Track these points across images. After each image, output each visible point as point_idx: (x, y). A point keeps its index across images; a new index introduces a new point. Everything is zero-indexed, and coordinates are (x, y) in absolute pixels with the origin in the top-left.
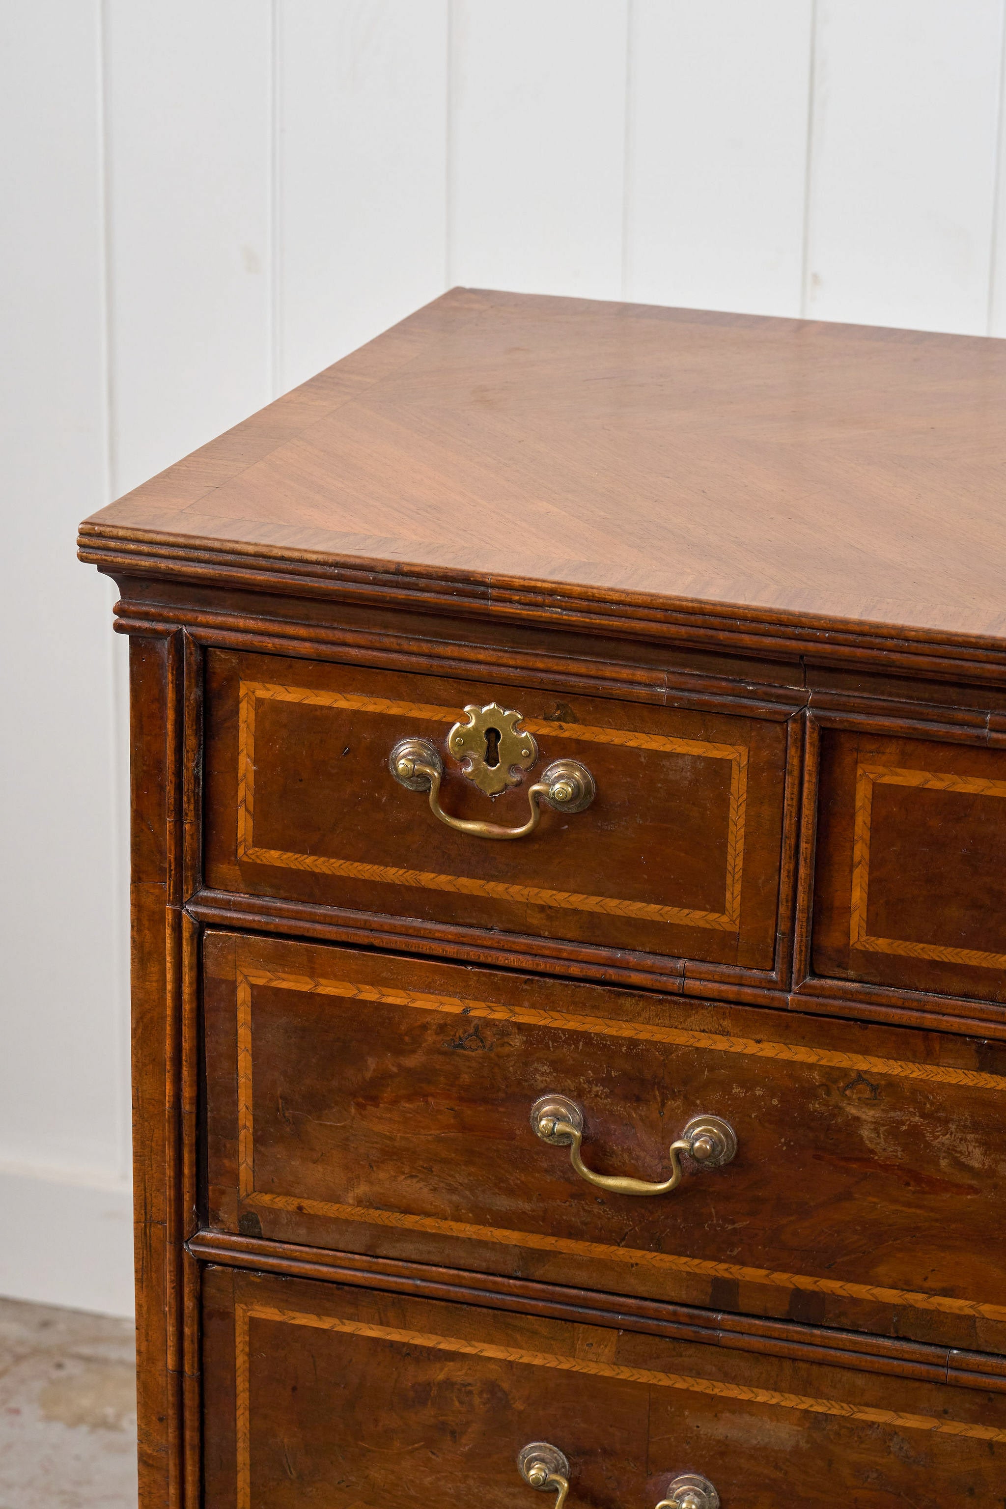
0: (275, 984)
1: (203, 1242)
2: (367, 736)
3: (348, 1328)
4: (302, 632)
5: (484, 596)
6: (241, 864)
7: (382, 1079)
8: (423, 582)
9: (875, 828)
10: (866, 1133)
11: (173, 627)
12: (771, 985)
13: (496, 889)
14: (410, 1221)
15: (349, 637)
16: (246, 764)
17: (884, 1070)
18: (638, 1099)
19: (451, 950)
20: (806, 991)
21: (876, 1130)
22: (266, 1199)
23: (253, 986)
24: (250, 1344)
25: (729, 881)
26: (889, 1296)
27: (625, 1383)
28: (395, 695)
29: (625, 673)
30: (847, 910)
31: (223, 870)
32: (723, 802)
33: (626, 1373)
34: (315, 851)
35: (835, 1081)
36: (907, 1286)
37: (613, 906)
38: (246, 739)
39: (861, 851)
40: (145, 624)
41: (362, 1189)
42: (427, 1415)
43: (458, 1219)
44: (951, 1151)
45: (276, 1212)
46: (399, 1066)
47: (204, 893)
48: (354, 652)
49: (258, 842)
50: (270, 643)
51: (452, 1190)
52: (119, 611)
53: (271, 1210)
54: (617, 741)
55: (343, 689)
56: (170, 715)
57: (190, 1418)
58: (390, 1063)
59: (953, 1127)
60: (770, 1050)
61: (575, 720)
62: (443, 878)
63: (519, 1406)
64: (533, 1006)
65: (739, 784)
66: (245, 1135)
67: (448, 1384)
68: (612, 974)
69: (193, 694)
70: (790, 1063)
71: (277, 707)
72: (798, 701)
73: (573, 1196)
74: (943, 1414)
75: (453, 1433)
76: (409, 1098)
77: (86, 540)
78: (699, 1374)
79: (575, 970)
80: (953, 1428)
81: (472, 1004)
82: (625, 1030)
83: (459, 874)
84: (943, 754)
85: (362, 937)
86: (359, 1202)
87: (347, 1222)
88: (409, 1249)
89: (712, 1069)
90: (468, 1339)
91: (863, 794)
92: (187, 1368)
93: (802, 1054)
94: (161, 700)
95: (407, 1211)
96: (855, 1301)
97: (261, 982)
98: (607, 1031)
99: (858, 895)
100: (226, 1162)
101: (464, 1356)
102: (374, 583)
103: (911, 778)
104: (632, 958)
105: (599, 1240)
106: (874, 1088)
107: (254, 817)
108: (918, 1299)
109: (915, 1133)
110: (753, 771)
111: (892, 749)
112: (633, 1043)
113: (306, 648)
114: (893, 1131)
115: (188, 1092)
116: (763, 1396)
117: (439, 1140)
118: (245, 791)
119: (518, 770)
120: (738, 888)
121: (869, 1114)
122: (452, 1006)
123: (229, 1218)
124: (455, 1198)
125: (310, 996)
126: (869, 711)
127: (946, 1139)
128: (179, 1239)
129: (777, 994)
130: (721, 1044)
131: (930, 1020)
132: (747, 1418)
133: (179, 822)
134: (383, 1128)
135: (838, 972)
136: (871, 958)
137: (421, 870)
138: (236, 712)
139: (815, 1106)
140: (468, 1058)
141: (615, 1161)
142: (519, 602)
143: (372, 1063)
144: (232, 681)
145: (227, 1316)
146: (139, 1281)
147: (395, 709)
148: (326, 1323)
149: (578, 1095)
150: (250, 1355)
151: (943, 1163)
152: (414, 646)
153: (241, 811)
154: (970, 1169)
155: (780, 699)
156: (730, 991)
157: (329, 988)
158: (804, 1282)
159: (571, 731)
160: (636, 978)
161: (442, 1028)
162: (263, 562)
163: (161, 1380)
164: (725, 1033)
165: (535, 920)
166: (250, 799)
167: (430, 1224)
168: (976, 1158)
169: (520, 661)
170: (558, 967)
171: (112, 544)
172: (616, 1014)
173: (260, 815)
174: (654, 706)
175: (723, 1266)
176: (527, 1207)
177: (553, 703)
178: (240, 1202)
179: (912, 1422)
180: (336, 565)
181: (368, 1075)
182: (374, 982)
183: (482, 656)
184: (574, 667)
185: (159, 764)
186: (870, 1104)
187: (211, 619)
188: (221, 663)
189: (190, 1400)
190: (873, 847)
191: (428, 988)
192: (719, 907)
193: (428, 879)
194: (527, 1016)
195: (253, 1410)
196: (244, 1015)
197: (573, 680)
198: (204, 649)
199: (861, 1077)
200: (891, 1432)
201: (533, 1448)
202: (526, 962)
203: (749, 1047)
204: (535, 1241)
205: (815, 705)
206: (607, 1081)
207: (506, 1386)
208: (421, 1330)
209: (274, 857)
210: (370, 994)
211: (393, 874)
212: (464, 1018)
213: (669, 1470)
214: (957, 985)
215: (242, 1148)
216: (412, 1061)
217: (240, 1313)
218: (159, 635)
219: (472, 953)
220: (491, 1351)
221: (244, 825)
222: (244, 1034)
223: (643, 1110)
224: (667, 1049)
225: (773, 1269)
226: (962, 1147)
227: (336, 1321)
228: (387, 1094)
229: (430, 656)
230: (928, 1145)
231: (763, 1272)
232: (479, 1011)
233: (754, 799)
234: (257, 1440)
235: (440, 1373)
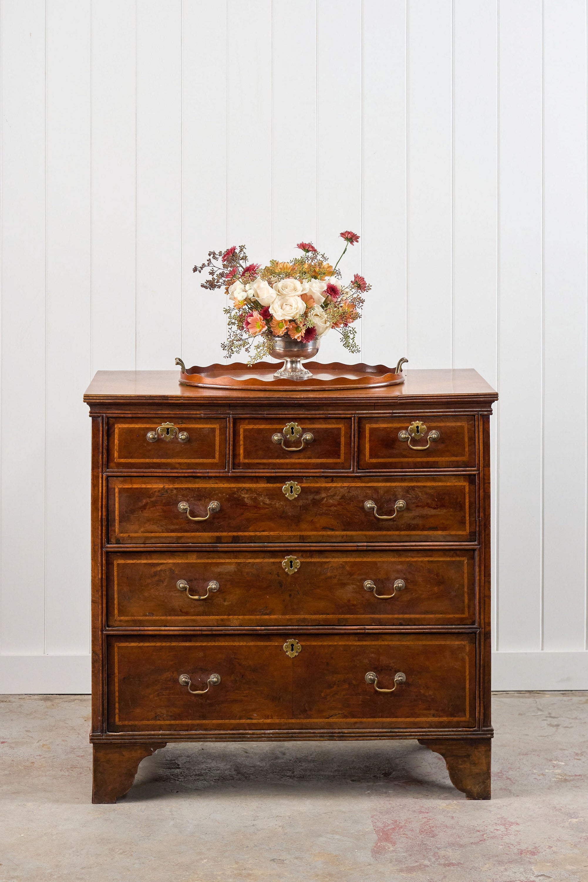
0: (124, 487)
1: (107, 547)
2: (142, 432)
3: (139, 562)
4: (129, 412)
5: (168, 400)
6: (115, 463)
7: (147, 504)
8: (155, 398)
9: (244, 438)
10: (246, 500)
11: (102, 415)
12: (226, 472)
13: (169, 461)
14: (153, 535)
15: (139, 412)
16: (116, 442)
17: (249, 486)
18: (200, 500)
19: (161, 474)
20: (233, 472)
21: (248, 499)
22: (122, 535)
23: (119, 488)
24: (118, 569)
25: (216, 452)
26: (252, 534)
27: (199, 563)
28: (147, 423)
29: (195, 412)
30: (239, 455)
31: (111, 464)
32: (214, 436)
33: (199, 561)
34: (131, 458)
35: (239, 490)
36: (255, 531)
37: (193, 461)
38: (116, 436)
39: (242, 443)
40: (96, 415)
41: (142, 530)
42: (157, 578)
43: (163, 532)
44: (263, 501)
45: (123, 537)
46: (150, 501)
47: (108, 470)
48: (140, 415)
49: (120, 457)
50: (122, 415)
51: (162, 526)
52: (90, 413)
53: (122, 537)
54: (193, 427)
55: (137, 423)
56: (101, 433)
57: (104, 589)
58: (148, 500)
59: (263, 496)
60: (226, 485)
61: (184, 424)
62: (158, 460)
63: (177, 572)
64: (178, 484)
65: (217, 432)
66: (117, 522)
67: (161, 570)
68: (194, 474)
69: (106, 428)
70: (230, 488)
71: (123, 429)
72: (229, 414)
73: (187, 523)
74: (264, 558)
75: (162, 581)
76: (152, 507)
77: (85, 398)
78: (214, 558)
79: (186, 475)
80: (266, 560)
81: (165, 485)
82: (197, 486)
83: (161, 458)
84: (256, 421)
85: (142, 474)
86: (142, 532)
87: (139, 537)
88: (153, 541)
89: (214, 491)
90: (165, 559)
91: (241, 431)
92: (104, 577)
93: (232, 485)
94: (99, 430)
95: (152, 532)
96: (245, 536)
97: (120, 487)
98: (193, 486)
99: (242, 451)
100: (113, 528)
101: (164, 563)
102: (145, 400)
103: (251, 427)
104: (198, 471)
105: (193, 532)
106: (247, 490)
107: (118, 452)
108: (258, 534)
109: (255, 498)
110: (220, 429)
111: (247, 421)
112: (198, 488)
113: (130, 416)
114: (251, 499)
115: (104, 514)
116: (227, 561)
117: (159, 516)
118: (116, 448)
119: (173, 435)
120: (218, 453)
121: (246, 496)
122: (161, 486)
123: (113, 540)
124: (162, 528)
125: (131, 488)
126: (242, 414)
127: (261, 499)
128: (102, 548)
129: (227, 474)
130: (216, 486)
131: (257, 474)
132: (224, 566)
133: (103, 455)
134: (147, 515)
135: (239, 468)
136: (245, 464)
137: (153, 459)
138: (114, 431)
139: (235, 496)
140: (164, 497)
141: (196, 514)
142: (175, 400)
143: (144, 501)
144: (113, 424)
145: (113, 564)
146: (92, 559)
147: (148, 426)
148: (134, 562)
149: (187, 501)
150: (117, 572)
151: (261, 504)
152: (152, 412)
153: (116, 452)
154: (267, 504)
155: (225, 414)
156: (218, 474)
157: (135, 486)
158: (235, 534)
159: (184, 426)
160: (199, 475)
161: (159, 491)
162: (123, 398)
163: (97, 582)
164: (217, 483)
165: (177, 466)
166: (117, 449)
167: (157, 534)
168: (268, 501)
169: (174, 413)
170: (183, 475)
171: (91, 398)
172: (195, 483)
173: (120, 452)
174: (200, 418)
175: (218, 533)
176: (177, 527)
177: (180, 420)
178: (116, 537)
179: (258, 561)
180: (138, 397)
181: (144, 504)
182: (145, 483)
183: (166, 412)
184: (184, 412)
185: (98, 444)
186: (246, 494)
187: (110, 412)
188: (112, 421)
189: (104, 584)
190: (244, 442)
191: (156, 483)
192: (214, 457)
193: (155, 460)
194: (177, 486)
195: (118, 585)
196: (117, 495)
197: (184, 415)
198: (108, 418)
199: (244, 488)
200: (254, 564)
201: (179, 582)
202: (176, 475)
203: (222, 486)
204: (179, 534)
205: (232, 414)
206: (192, 497)
207: (173, 568)
208: (155, 559)
209: (122, 460)
210: (144, 486)
211: (147, 460)
212: (164, 488)
213: (208, 581)
214: (261, 467)
215: (116, 524)
216: (152, 499)
217: (115, 563)
218: (99, 417)
219: (165, 474)
220: (170, 561)
221: (116, 455)
222: (117, 499)
223: (201, 502)
224: (206, 488)
225: (229, 532)
226: (265, 500)
227: (136, 561)
228: (148, 507)
229: (155, 414)
230: (258, 501)
231: (227, 533)
232: (167, 486)
233: (220, 435)
234: (119, 592)
235: (159, 568)
